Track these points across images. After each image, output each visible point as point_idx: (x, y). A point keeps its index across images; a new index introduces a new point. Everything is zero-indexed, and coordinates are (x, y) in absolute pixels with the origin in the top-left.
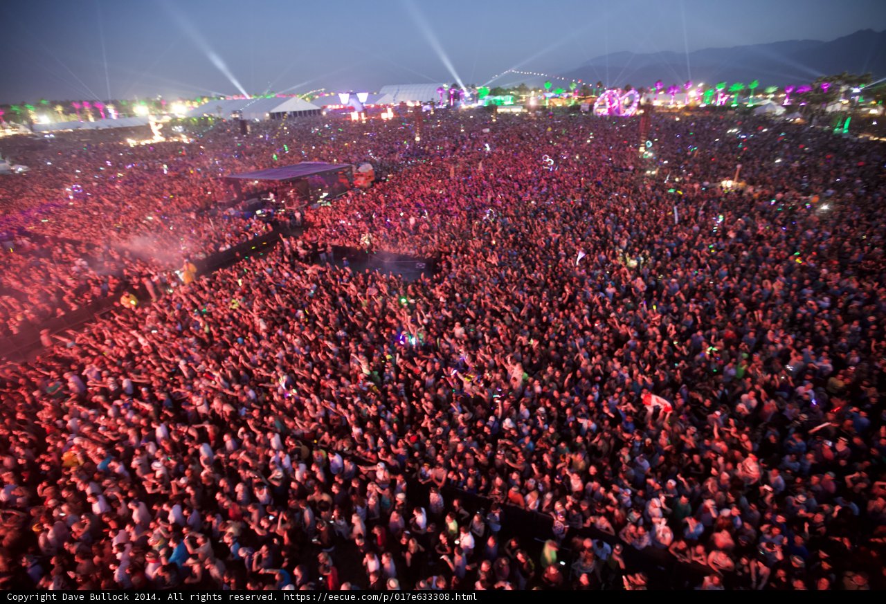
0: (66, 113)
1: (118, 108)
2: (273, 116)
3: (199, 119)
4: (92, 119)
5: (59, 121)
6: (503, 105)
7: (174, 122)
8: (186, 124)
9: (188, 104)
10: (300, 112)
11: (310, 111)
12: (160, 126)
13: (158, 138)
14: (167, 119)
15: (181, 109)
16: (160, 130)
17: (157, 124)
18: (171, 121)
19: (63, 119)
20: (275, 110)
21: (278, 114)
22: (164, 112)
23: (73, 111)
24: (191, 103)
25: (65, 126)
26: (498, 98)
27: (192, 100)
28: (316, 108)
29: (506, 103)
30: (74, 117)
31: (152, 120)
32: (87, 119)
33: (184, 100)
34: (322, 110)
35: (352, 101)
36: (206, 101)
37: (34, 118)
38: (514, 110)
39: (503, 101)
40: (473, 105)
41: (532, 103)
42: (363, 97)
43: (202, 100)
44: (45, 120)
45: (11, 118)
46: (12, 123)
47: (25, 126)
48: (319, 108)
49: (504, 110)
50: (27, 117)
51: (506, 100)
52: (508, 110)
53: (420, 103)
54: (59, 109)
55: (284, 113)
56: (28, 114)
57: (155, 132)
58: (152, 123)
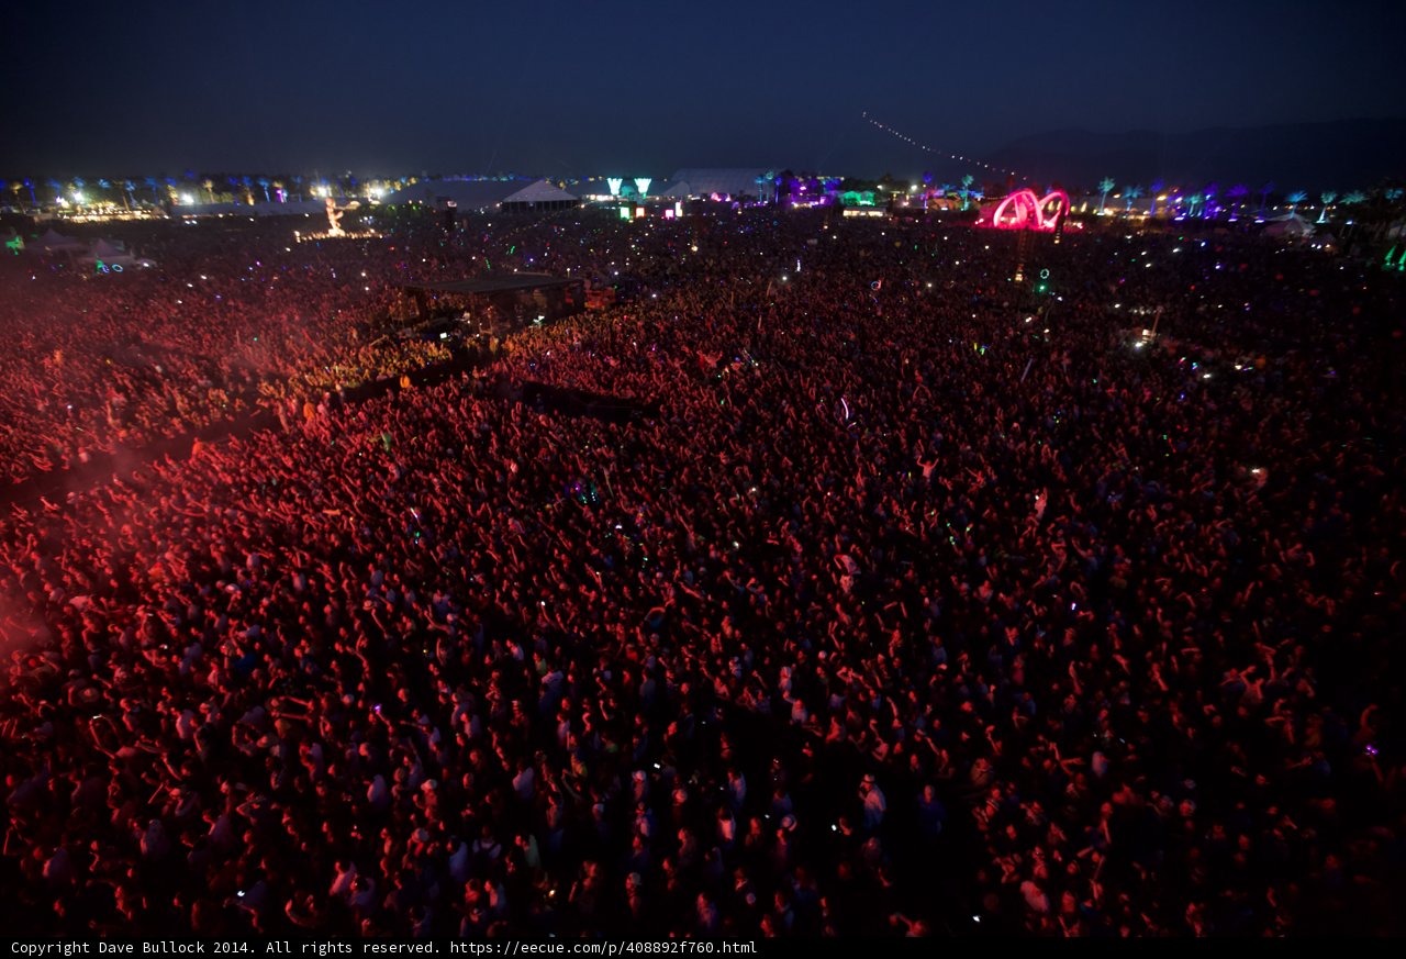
0: (218, 191)
1: (289, 187)
2: (505, 206)
3: (399, 208)
4: (251, 202)
5: (208, 202)
6: (854, 205)
7: (365, 204)
8: (380, 213)
9: (388, 183)
10: (547, 203)
11: (562, 202)
12: (340, 215)
13: (335, 231)
14: (355, 204)
16: (338, 220)
17: (336, 212)
18: (359, 208)
19: (213, 199)
20: (509, 199)
21: (514, 204)
22: (354, 196)
23: (227, 189)
24: (392, 184)
25: (213, 209)
26: (849, 195)
27: (393, 181)
28: (571, 197)
29: (862, 202)
30: (227, 198)
31: (331, 205)
32: (246, 201)
33: (382, 180)
34: (580, 201)
35: (627, 190)
36: (413, 181)
37: (174, 196)
38: (872, 214)
39: (855, 199)
40: (811, 204)
41: (906, 204)
42: (643, 185)
43: (408, 179)
44: (188, 199)
45: (145, 195)
46: (145, 202)
47: (161, 207)
48: (575, 198)
49: (855, 213)
50: (165, 195)
51: (864, 198)
52: (863, 214)
53: (732, 197)
54: (209, 185)
55: (524, 204)
56: (168, 191)
57: (333, 222)
58: (329, 210)
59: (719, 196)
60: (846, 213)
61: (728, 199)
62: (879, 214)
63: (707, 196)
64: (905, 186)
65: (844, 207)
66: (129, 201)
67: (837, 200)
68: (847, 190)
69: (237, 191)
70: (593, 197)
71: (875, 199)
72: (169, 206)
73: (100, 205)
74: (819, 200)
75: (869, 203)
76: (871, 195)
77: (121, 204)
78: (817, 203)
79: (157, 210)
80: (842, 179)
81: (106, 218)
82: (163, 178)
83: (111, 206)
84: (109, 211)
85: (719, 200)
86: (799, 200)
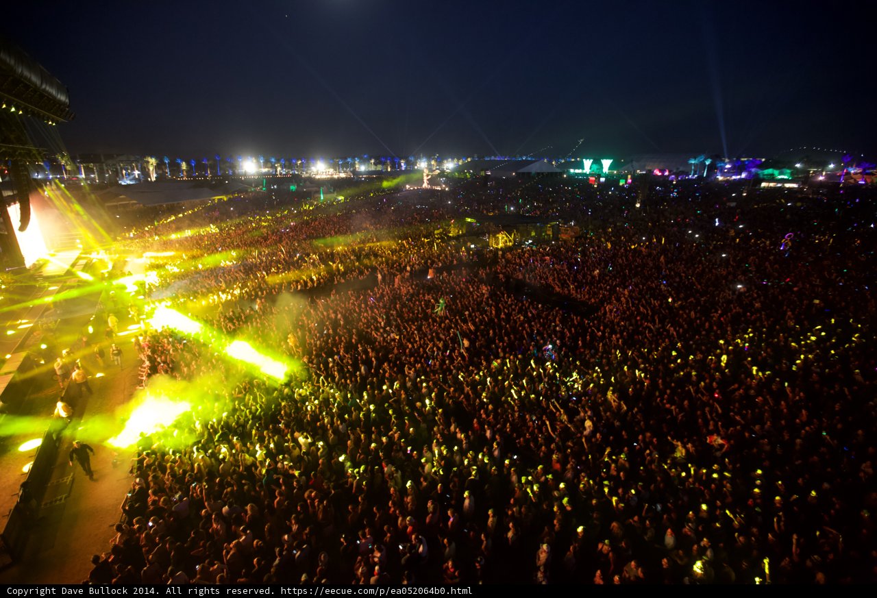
0: (375, 164)
1: (407, 162)
2: (518, 175)
3: (460, 174)
4: (389, 169)
5: (370, 169)
6: (772, 179)
7: (443, 171)
8: (450, 179)
9: (456, 160)
10: (543, 173)
11: (552, 173)
12: (430, 177)
13: (425, 185)
14: (437, 172)
15: (449, 165)
16: (428, 180)
17: (428, 175)
18: (439, 174)
20: (521, 171)
21: (523, 173)
22: (438, 167)
23: (380, 163)
24: (458, 161)
25: (372, 173)
26: (770, 171)
27: (459, 159)
28: (558, 170)
29: (780, 177)
30: (379, 168)
31: (426, 172)
32: (387, 169)
33: (453, 159)
34: (564, 173)
35: (595, 167)
36: (469, 160)
37: (357, 166)
38: (787, 185)
39: (772, 175)
40: (734, 177)
41: (821, 178)
42: (607, 163)
43: (466, 159)
44: (362, 168)
45: (345, 165)
46: (345, 169)
47: (351, 172)
48: (561, 171)
49: (772, 185)
50: (353, 165)
51: (781, 174)
52: (779, 185)
53: (669, 172)
54: (373, 161)
55: (529, 173)
56: (355, 164)
57: (425, 181)
58: (425, 174)
59: (660, 171)
60: (764, 185)
61: (667, 173)
62: (795, 186)
63: (651, 172)
64: (824, 164)
65: (764, 180)
66: (339, 169)
67: (757, 175)
68: (767, 168)
69: (383, 163)
70: (572, 171)
71: (792, 174)
72: (354, 172)
73: (327, 170)
74: (741, 175)
75: (786, 177)
76: (789, 171)
77: (336, 170)
78: (738, 177)
79: (349, 173)
80: (763, 160)
81: (329, 176)
82: (353, 158)
83: (331, 170)
84: (330, 173)
85: (660, 174)
86: (723, 174)
